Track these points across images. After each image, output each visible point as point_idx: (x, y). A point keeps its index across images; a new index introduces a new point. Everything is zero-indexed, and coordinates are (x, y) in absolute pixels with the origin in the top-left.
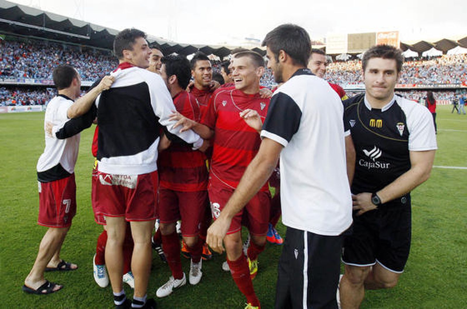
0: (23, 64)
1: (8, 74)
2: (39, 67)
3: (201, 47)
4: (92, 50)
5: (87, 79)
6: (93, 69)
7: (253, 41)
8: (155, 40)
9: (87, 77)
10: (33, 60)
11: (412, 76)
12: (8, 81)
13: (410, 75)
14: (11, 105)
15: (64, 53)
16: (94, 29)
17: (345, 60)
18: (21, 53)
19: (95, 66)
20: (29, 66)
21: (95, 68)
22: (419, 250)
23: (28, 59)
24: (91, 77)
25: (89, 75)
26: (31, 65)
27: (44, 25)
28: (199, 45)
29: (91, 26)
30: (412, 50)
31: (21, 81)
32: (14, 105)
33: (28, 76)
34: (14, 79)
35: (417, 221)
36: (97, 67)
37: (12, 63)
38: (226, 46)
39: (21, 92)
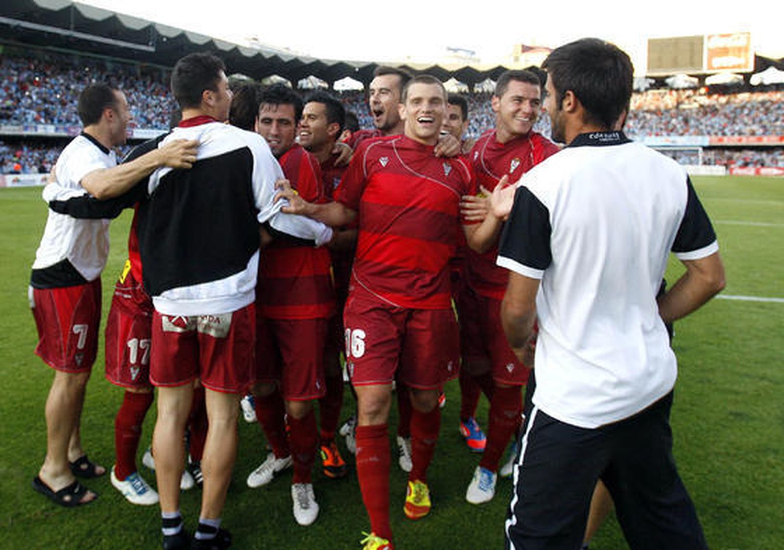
0: (34, 97)
1: (8, 117)
2: (63, 104)
3: (362, 65)
4: (159, 70)
5: (149, 125)
6: (161, 107)
7: (460, 53)
8: (276, 52)
9: (149, 122)
10: (52, 91)
11: (777, 120)
12: (8, 129)
13: (773, 119)
14: (12, 173)
15: (108, 77)
16: (163, 32)
17: (642, 89)
18: (32, 78)
19: (165, 101)
20: (45, 101)
21: (164, 105)
22: (769, 477)
23: (44, 89)
24: (157, 121)
25: (153, 118)
26: (48, 100)
27: (72, 26)
28: (358, 63)
29: (157, 27)
30: (779, 69)
31: (29, 129)
32: (17, 173)
33: (43, 120)
34: (17, 125)
35: (769, 414)
36: (167, 103)
37: (14, 96)
38: (410, 63)
39: (31, 148)
